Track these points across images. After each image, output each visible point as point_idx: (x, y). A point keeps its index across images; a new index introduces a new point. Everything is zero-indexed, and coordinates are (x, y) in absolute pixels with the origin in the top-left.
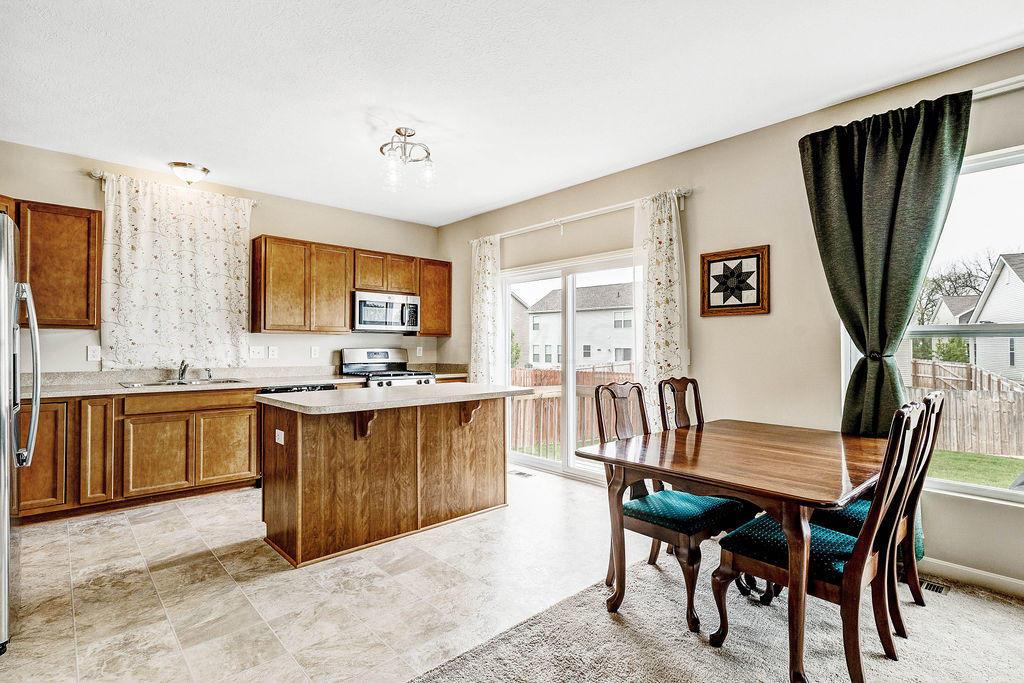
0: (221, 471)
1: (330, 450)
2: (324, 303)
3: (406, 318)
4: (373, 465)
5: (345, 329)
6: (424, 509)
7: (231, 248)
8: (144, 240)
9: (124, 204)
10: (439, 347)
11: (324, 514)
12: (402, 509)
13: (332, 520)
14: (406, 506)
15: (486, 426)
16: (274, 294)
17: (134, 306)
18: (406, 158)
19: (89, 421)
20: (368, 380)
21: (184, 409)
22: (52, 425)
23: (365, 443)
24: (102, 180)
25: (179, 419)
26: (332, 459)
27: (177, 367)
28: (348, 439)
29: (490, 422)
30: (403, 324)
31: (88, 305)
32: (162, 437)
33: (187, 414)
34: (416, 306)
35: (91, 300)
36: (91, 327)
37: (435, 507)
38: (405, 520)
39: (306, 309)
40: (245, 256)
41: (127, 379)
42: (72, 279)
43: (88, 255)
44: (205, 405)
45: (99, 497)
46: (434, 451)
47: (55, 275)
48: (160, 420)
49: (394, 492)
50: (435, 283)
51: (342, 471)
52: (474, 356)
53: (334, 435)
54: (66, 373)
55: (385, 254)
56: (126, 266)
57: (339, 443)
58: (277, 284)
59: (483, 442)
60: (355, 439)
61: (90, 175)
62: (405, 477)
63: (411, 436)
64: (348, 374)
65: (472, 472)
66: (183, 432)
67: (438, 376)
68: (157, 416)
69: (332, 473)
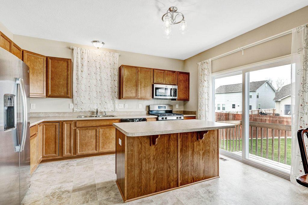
0: (107, 148)
1: (139, 150)
2: (143, 89)
3: (172, 94)
4: (158, 158)
5: (150, 98)
6: (181, 178)
7: (112, 70)
8: (85, 69)
9: (79, 57)
10: (184, 105)
11: (137, 179)
12: (171, 177)
13: (140, 182)
14: (173, 176)
15: (209, 141)
16: (126, 85)
17: (82, 90)
18: (173, 20)
19: (66, 129)
20: (158, 116)
21: (95, 126)
22: (55, 130)
23: (155, 147)
24: (73, 49)
25: (93, 129)
26: (140, 154)
27: (95, 111)
28: (147, 145)
29: (211, 139)
30: (171, 96)
31: (67, 90)
32: (88, 135)
33: (96, 127)
34: (176, 89)
35: (68, 88)
36: (68, 97)
37: (186, 177)
38: (173, 182)
39: (137, 90)
40: (117, 73)
41: (80, 114)
42: (62, 82)
43: (67, 74)
44: (102, 124)
45: (69, 155)
46: (186, 151)
47: (58, 80)
48: (87, 129)
49: (168, 169)
50: (183, 80)
51: (145, 160)
52: (199, 108)
53: (141, 143)
54: (63, 112)
55: (164, 70)
56: (80, 77)
57: (143, 147)
58: (127, 82)
59: (208, 148)
60: (150, 145)
61: (70, 48)
62: (173, 163)
63: (176, 145)
64: (151, 114)
65: (203, 161)
66: (95, 134)
67: (184, 116)
68: (87, 128)
69: (140, 160)
